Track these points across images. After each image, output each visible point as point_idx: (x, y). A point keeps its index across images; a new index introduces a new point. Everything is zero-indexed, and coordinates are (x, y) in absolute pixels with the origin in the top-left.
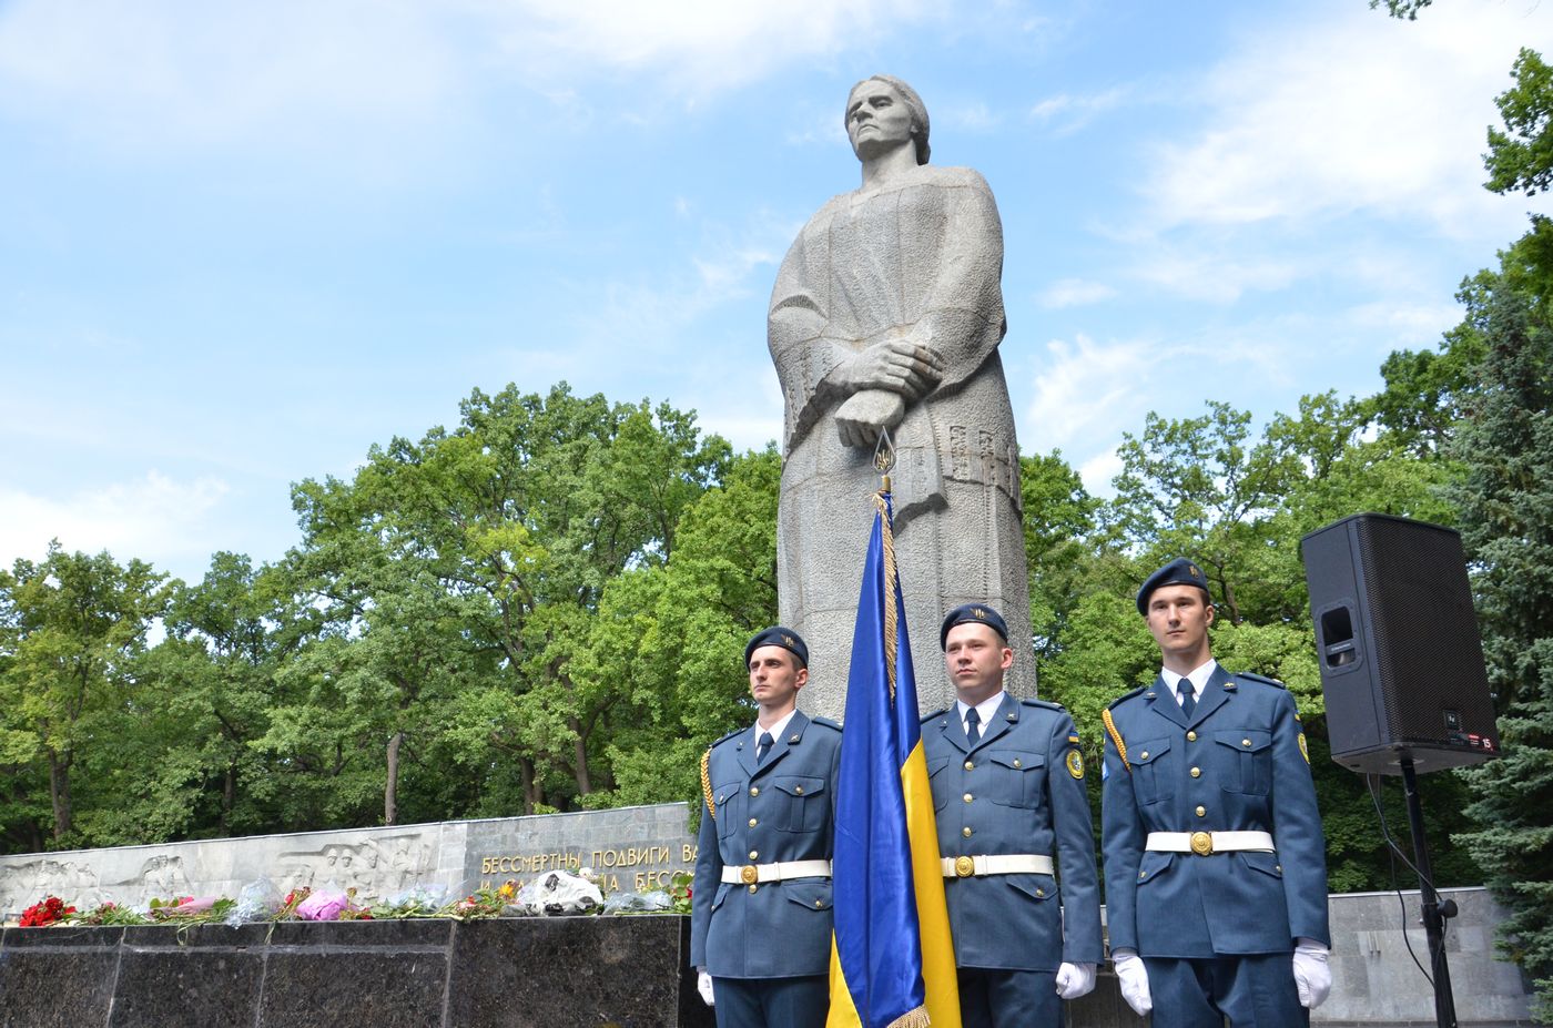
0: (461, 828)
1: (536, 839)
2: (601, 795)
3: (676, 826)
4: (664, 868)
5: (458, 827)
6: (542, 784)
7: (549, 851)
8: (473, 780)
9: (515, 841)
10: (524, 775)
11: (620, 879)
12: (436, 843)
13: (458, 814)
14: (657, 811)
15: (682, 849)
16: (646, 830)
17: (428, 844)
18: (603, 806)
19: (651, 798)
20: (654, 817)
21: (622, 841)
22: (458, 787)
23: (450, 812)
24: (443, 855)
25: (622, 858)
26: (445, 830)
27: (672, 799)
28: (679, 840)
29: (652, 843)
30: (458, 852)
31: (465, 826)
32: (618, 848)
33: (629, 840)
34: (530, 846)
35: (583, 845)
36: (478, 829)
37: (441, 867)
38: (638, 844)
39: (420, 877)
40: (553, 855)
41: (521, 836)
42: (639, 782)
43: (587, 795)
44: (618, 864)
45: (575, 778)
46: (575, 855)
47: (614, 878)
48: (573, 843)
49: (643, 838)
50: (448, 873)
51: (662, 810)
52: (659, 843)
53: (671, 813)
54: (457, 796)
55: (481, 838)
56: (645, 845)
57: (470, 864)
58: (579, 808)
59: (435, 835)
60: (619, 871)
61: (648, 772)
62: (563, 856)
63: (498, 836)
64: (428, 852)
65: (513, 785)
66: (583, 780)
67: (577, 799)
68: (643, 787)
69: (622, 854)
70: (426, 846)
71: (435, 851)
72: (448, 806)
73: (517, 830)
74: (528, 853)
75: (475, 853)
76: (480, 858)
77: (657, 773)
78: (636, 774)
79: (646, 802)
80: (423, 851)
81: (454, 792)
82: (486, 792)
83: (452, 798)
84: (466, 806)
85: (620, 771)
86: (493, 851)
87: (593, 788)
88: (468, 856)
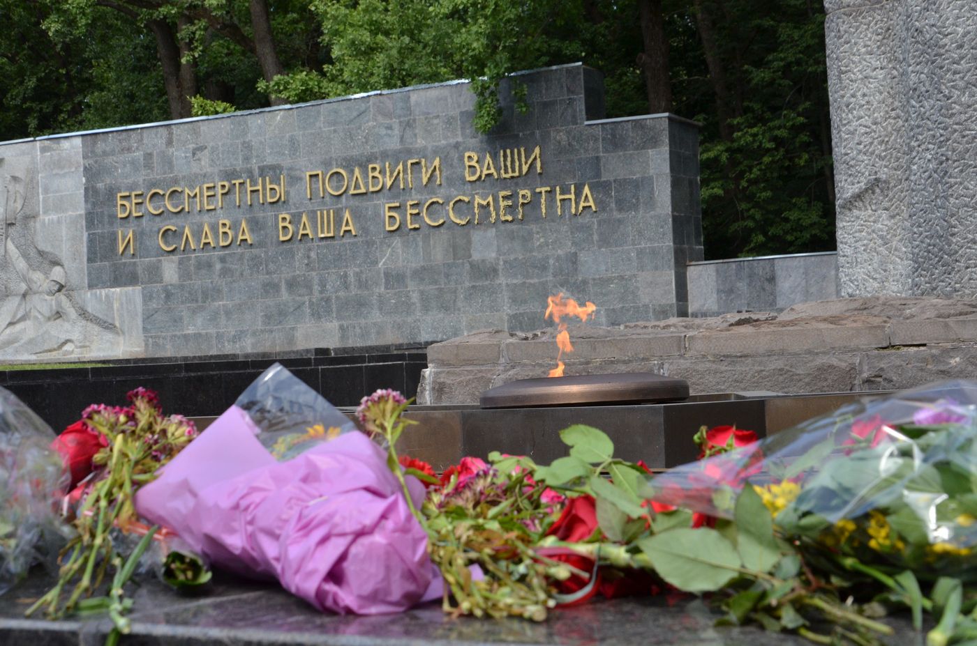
0: (72, 144)
1: (205, 157)
2: (300, 78)
3: (449, 121)
4: (433, 193)
5: (65, 144)
6: (195, 63)
7: (230, 175)
8: (64, 65)
9: (168, 162)
10: (162, 52)
11: (356, 215)
12: (32, 172)
13: (49, 125)
14: (414, 97)
15: (461, 158)
16: (396, 132)
17: (18, 174)
18: (305, 96)
19: (398, 77)
20: (409, 109)
21: (355, 152)
22: (39, 80)
23: (33, 123)
24: (46, 191)
25: (358, 180)
26: (44, 150)
27: (434, 77)
28: (457, 146)
29: (409, 152)
30: (73, 185)
31: (78, 141)
32: (349, 164)
33: (368, 150)
34: (195, 169)
35: (286, 162)
36: (100, 146)
37: (45, 213)
38: (384, 155)
39: (12, 230)
40: (237, 182)
41: (179, 154)
42: (371, 50)
43: (276, 78)
44: (352, 191)
45: (253, 50)
46: (276, 180)
47: (347, 215)
48: (270, 161)
49: (393, 144)
50: (59, 222)
51: (420, 96)
52: (422, 152)
53: (439, 99)
54: (40, 94)
55: (109, 160)
56: (396, 157)
57: (94, 204)
58: (264, 101)
59: (27, 159)
60: (355, 202)
61: (387, 33)
62: (254, 183)
63: (138, 155)
64: (20, 188)
65: (141, 68)
66: (267, 55)
67: (261, 85)
68: (380, 58)
69: (357, 172)
70: (15, 179)
71: (31, 184)
72: (29, 111)
73: (170, 142)
74: (192, 181)
75: (100, 185)
76: (111, 193)
77: (402, 33)
78: (366, 37)
79: (389, 85)
80: (10, 188)
81: (34, 89)
82: (89, 85)
83: (33, 99)
84: (57, 110)
85: (336, 33)
86: (130, 181)
87: (286, 66)
88: (90, 191)
